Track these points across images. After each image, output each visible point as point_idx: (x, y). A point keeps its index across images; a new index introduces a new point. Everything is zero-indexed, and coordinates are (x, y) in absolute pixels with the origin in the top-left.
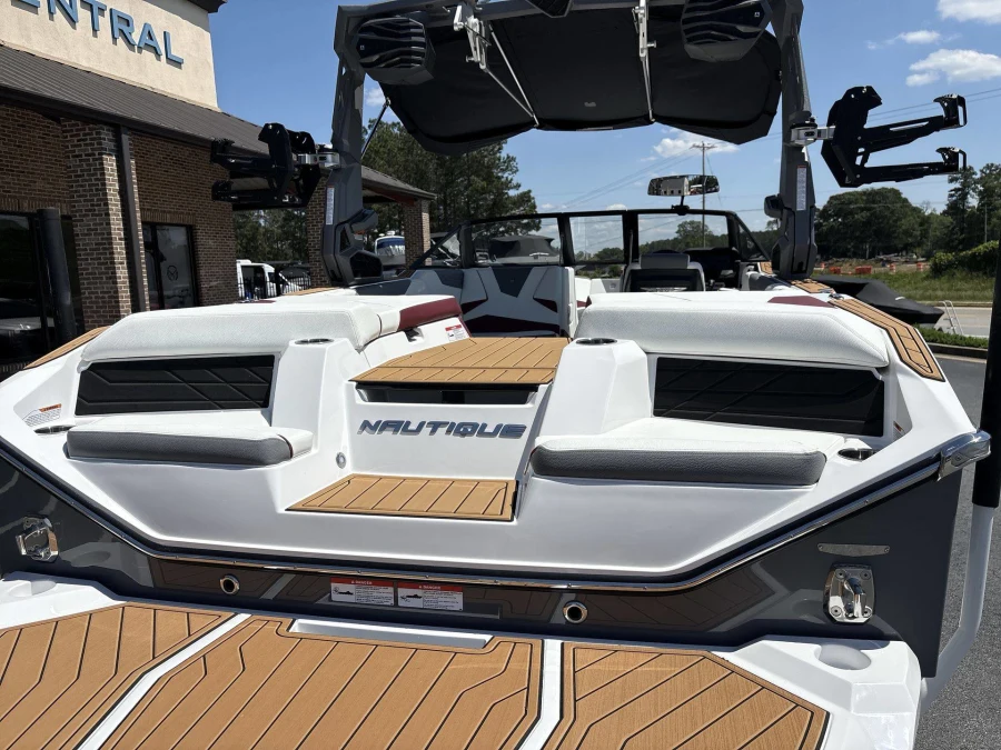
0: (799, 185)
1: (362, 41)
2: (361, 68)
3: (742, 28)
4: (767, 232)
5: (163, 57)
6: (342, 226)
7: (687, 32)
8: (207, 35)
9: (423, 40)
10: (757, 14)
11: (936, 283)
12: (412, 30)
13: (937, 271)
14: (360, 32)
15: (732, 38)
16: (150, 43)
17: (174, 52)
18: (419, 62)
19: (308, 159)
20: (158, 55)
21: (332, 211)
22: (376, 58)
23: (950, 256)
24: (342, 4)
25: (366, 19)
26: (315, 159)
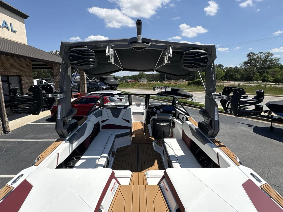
0: (215, 112)
1: (71, 56)
2: (70, 65)
3: (201, 64)
4: (157, 74)
5: (10, 30)
6: (64, 118)
7: (184, 63)
8: (24, 25)
9: (94, 57)
10: (206, 60)
11: (189, 87)
12: (90, 54)
13: (189, 84)
14: (70, 52)
15: (198, 67)
16: (6, 26)
17: (14, 29)
18: (93, 65)
19: (50, 96)
20: (8, 29)
21: (60, 114)
22: (76, 62)
23: (191, 81)
24: (63, 41)
25: (72, 47)
26: (53, 96)
